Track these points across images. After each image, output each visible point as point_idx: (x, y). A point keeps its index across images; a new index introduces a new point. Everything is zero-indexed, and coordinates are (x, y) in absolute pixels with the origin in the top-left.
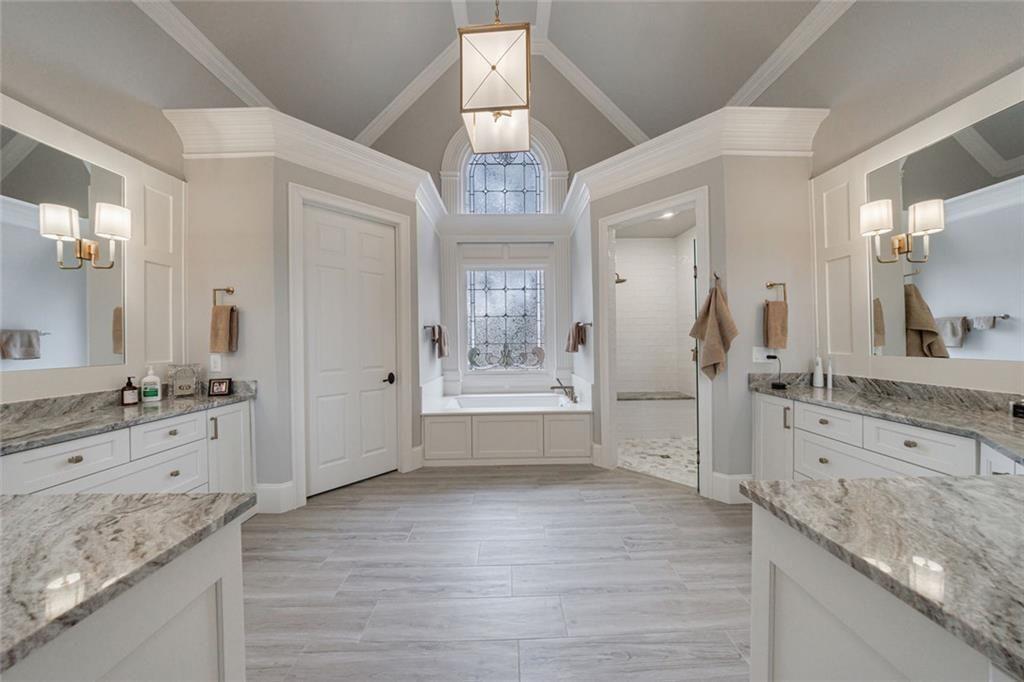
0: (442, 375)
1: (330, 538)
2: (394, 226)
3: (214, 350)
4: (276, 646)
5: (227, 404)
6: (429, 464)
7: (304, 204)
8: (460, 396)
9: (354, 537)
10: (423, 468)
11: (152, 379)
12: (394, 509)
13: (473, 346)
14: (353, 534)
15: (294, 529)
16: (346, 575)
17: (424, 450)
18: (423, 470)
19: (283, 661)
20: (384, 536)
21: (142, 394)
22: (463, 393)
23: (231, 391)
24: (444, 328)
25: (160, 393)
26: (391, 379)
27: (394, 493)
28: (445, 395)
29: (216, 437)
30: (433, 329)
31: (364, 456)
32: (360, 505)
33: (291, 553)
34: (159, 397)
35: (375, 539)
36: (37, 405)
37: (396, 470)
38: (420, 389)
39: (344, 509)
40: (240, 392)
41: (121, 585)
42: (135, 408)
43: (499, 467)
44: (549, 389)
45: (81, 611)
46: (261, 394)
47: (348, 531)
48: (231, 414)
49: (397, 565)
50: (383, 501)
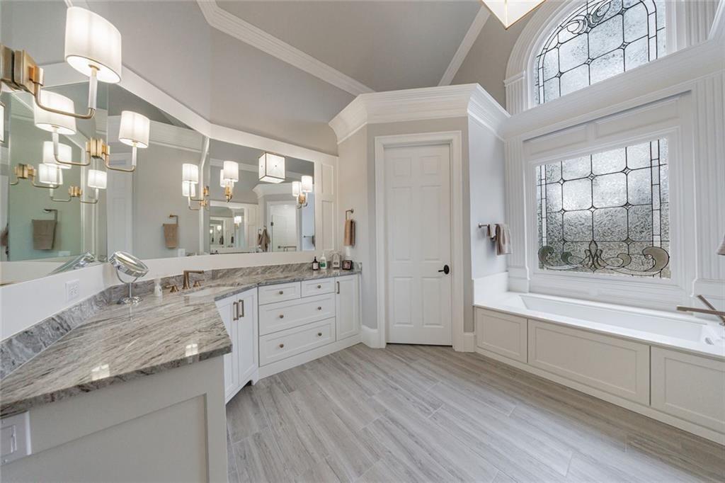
0: (507, 271)
1: (384, 381)
2: (448, 143)
3: (345, 245)
4: (319, 441)
5: (345, 275)
6: (480, 351)
7: (385, 148)
8: (528, 294)
9: (396, 389)
10: (475, 353)
11: (323, 258)
12: (434, 380)
13: (545, 244)
14: (398, 386)
15: (371, 362)
16: (376, 417)
17: (475, 336)
18: (474, 356)
19: (316, 455)
20: (415, 402)
21: (320, 265)
22: (530, 292)
23: (351, 268)
24: (504, 227)
25: (326, 265)
26: (446, 270)
27: (440, 366)
28: (509, 290)
29: (338, 293)
30: (489, 227)
31: (425, 326)
32: (413, 365)
33: (360, 379)
34: (325, 268)
35: (408, 399)
36: (287, 266)
37: (451, 346)
38: (472, 282)
39: (402, 362)
40: (356, 269)
41: (117, 379)
42: (317, 272)
43: (564, 388)
44: (676, 308)
45: (92, 386)
46: (364, 271)
47: (396, 382)
48: (348, 281)
49: (411, 435)
50: (429, 369)
